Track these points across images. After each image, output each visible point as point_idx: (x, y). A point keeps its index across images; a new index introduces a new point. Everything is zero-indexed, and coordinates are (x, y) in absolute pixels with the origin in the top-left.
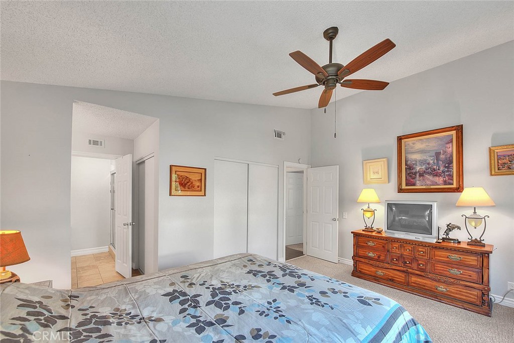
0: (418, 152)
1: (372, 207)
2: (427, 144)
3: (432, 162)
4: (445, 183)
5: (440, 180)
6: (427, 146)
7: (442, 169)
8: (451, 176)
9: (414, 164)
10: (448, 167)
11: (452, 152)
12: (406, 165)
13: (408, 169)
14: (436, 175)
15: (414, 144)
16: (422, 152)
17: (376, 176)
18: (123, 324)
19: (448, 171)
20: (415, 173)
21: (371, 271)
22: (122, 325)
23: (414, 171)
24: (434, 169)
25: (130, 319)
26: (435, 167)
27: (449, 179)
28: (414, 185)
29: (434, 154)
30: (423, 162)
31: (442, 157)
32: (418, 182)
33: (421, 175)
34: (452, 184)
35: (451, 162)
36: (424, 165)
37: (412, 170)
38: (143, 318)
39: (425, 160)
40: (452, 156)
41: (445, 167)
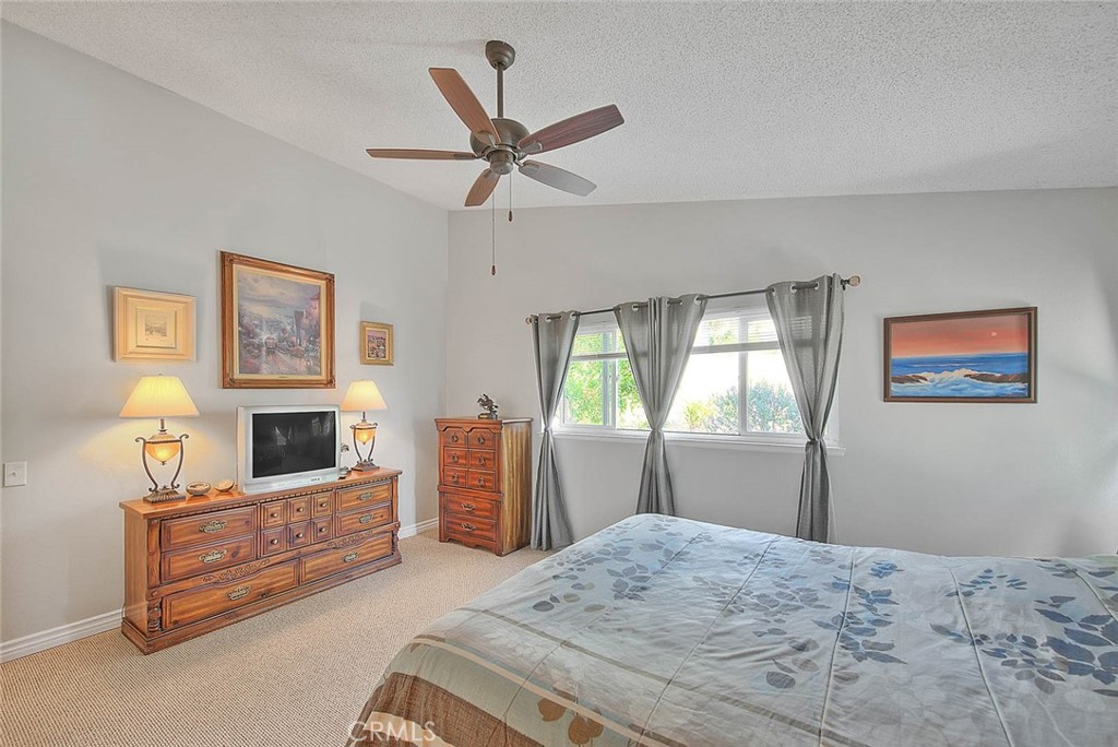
0: (266, 301)
1: (174, 430)
2: (281, 290)
3: (288, 328)
4: (310, 371)
5: (301, 364)
6: (282, 294)
7: (304, 344)
8: (317, 359)
9: (256, 326)
10: (314, 343)
11: (320, 318)
12: (240, 324)
13: (244, 334)
14: (296, 356)
15: (256, 281)
16: (271, 302)
17: (155, 340)
18: (1020, 640)
19: (313, 350)
20: (259, 347)
21: (215, 603)
22: (1024, 637)
23: (256, 341)
24: (292, 342)
25: (1004, 651)
26: (294, 339)
27: (315, 364)
28: (257, 371)
29: (292, 314)
30: (274, 325)
31: (305, 321)
32: (264, 366)
33: (270, 351)
34: (320, 374)
35: (318, 335)
36: (275, 330)
37: (253, 338)
38: (973, 644)
39: (279, 323)
40: (318, 324)
41: (309, 341)
